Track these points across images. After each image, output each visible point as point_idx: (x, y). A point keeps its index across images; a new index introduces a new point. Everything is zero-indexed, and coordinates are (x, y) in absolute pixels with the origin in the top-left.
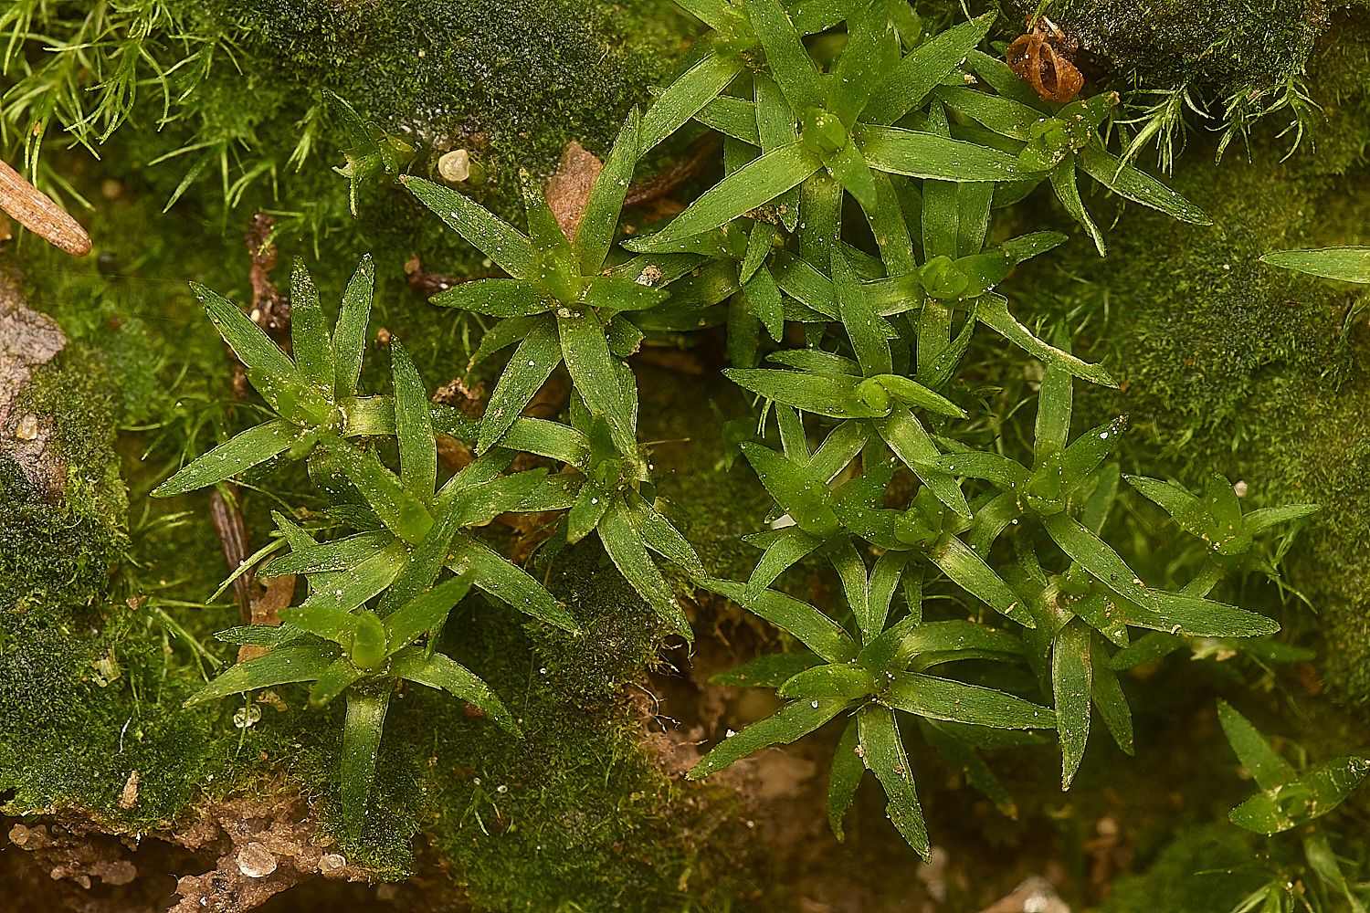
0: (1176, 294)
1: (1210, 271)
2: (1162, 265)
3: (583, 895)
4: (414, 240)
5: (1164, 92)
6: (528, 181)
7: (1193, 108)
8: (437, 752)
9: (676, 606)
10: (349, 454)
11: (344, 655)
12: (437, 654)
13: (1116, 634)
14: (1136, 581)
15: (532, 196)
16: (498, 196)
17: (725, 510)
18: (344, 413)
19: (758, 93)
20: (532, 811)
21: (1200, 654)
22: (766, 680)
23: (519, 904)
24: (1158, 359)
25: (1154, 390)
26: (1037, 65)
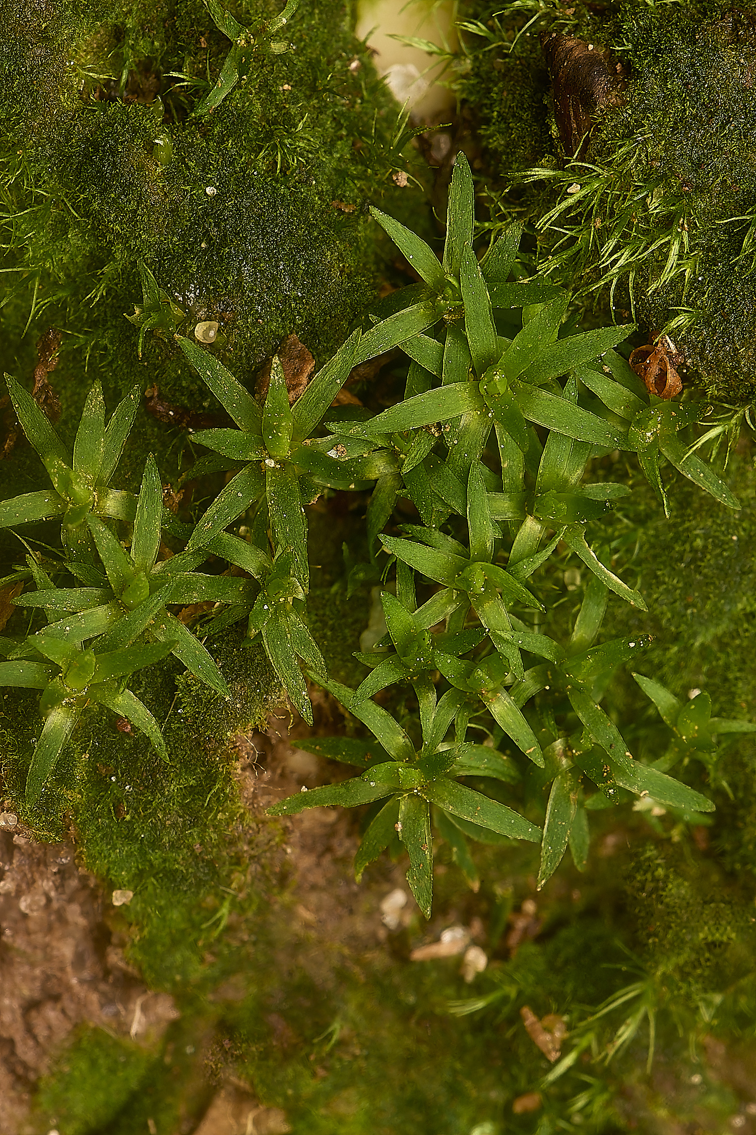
0: (692, 547)
1: (722, 538)
2: (687, 524)
3: (161, 875)
4: (158, 374)
5: (730, 407)
6: (277, 367)
7: (749, 422)
8: (90, 750)
9: (306, 698)
10: (102, 533)
11: (60, 675)
12: (127, 690)
13: (610, 791)
14: (628, 754)
15: (276, 378)
16: (230, 359)
17: (331, 622)
18: (96, 496)
19: (449, 339)
20: (145, 809)
21: (639, 806)
22: (337, 754)
23: (116, 871)
24: (667, 591)
25: (657, 612)
26: (655, 370)
